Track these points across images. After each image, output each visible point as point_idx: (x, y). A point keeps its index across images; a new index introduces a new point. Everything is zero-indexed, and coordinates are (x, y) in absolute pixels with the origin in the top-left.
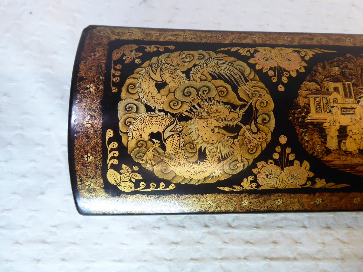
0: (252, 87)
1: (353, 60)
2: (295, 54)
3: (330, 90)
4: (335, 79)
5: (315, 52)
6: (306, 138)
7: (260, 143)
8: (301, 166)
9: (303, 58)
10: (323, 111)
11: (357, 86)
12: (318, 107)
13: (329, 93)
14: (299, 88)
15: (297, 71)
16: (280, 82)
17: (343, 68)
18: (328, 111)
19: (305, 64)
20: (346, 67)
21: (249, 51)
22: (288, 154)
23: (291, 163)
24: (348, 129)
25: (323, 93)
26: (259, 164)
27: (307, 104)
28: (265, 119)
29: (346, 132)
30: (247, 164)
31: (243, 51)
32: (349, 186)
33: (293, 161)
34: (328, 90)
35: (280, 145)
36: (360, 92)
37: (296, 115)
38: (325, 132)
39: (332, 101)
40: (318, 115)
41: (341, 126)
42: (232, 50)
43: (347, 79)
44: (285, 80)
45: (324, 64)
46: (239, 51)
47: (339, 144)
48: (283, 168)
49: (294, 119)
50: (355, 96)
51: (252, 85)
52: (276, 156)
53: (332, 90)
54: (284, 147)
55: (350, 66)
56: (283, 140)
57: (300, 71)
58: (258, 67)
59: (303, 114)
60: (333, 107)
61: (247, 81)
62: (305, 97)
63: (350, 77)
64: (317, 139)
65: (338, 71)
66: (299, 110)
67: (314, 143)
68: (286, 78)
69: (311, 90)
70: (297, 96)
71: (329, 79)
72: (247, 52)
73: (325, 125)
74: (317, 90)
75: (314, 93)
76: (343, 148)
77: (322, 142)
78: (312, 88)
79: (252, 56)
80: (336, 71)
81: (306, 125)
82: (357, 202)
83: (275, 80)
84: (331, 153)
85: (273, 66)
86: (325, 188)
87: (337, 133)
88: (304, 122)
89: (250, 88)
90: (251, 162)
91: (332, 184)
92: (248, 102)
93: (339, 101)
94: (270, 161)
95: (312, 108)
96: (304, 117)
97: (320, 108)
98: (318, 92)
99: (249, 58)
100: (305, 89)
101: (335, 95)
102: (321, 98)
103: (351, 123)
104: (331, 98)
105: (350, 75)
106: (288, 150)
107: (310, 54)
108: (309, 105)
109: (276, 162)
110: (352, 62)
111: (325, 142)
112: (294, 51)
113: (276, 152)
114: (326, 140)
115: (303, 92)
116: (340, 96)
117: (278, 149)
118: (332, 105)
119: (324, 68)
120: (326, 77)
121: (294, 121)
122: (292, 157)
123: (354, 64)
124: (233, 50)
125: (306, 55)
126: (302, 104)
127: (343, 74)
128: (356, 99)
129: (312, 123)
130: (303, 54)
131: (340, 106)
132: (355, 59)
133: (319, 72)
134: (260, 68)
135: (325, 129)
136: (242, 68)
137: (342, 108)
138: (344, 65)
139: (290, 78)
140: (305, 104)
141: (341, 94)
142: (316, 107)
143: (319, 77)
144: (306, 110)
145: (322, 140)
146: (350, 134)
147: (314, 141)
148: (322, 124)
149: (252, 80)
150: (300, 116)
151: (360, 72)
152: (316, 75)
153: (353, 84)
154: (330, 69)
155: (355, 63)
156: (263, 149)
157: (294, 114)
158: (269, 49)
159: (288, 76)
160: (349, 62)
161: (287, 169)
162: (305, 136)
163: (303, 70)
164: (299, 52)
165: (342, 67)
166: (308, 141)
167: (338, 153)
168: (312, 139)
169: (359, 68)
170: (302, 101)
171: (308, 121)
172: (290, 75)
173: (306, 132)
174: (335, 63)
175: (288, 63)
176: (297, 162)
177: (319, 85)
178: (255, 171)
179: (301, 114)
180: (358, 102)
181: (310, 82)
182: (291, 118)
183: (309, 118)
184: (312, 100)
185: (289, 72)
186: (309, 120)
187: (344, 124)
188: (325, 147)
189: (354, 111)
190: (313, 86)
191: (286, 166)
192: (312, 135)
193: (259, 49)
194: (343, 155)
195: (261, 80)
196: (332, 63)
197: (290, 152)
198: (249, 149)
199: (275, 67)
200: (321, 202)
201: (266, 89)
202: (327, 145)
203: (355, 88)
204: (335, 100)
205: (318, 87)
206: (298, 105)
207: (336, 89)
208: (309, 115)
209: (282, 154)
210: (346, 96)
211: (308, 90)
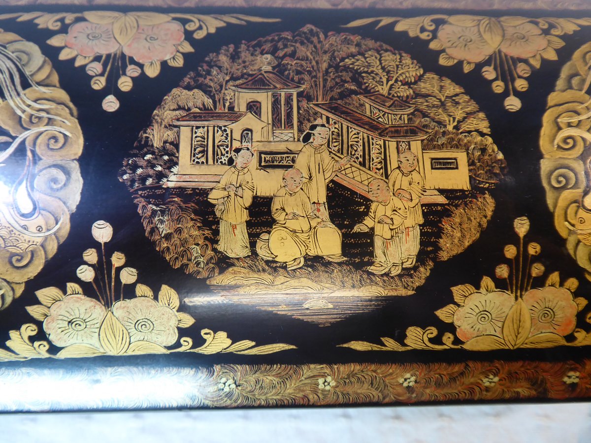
0: (35, 101)
1: (315, 40)
2: (176, 27)
3: (236, 109)
4: (258, 82)
5: (225, 22)
6: (164, 228)
7: (39, 240)
8: (156, 298)
9: (189, 36)
10: (210, 161)
11: (309, 99)
12: (200, 152)
13: (233, 115)
14: (157, 102)
15: (164, 64)
16: (112, 88)
17: (285, 56)
18: (224, 159)
19: (188, 48)
20: (293, 55)
21: (62, 20)
22: (119, 269)
23: (129, 292)
24: (276, 205)
25: (220, 116)
26: (43, 294)
27: (172, 143)
28: (55, 180)
29: (269, 212)
30: (11, 293)
31: (46, 21)
32: (293, 349)
33: (133, 286)
34: (231, 108)
35: (96, 245)
36: (316, 113)
37: (139, 171)
38: (213, 213)
39: (237, 135)
40: (197, 170)
41: (255, 198)
42: (20, 20)
43: (287, 81)
44: (125, 84)
45: (237, 47)
46: (36, 21)
47: (253, 245)
48: (108, 305)
49: (133, 181)
50: (300, 123)
51: (38, 95)
52: (86, 274)
53: (243, 108)
54: (106, 250)
55: (303, 51)
56: (102, 232)
57: (172, 63)
58: (64, 56)
59: (159, 168)
60: (238, 151)
61: (26, 85)
62: (170, 126)
63: (296, 78)
64: (192, 230)
65: (269, 64)
66: (148, 157)
67: (184, 243)
68: (129, 80)
69: (189, 109)
70: (147, 122)
71: (238, 82)
72: (57, 21)
73: (213, 197)
74: (204, 108)
75: (196, 117)
76: (261, 251)
77: (206, 238)
78: (190, 104)
79: (64, 29)
80: (264, 63)
81: (160, 196)
82: (328, 388)
83: (99, 84)
84: (233, 265)
85: (104, 52)
86: (231, 353)
87: (245, 216)
88: (160, 187)
89: (29, 102)
90: (19, 291)
91: (249, 343)
92: (14, 138)
93: (257, 136)
94: (71, 286)
95: (184, 153)
96: (160, 176)
97: (204, 152)
98: (206, 113)
99: (51, 33)
100: (175, 107)
101: (249, 120)
102: (211, 129)
103: (282, 192)
104: (237, 128)
105: (298, 73)
106: (118, 259)
107: (212, 24)
108: (177, 146)
109: (88, 290)
110: (312, 42)
111: (213, 240)
112: (174, 19)
113: (86, 263)
114: (216, 232)
115: (166, 113)
116: (259, 126)
117: (91, 256)
118: (236, 144)
119: (234, 57)
120: (233, 79)
121: (132, 186)
122: (128, 276)
123: (315, 47)
124: (25, 17)
125: (200, 28)
126: (157, 143)
127: (280, 70)
128: (300, 131)
129: (180, 191)
130: (191, 27)
131: (257, 147)
132: (322, 36)
133: (220, 68)
134: (70, 57)
135: (214, 206)
136: (25, 58)
137: (261, 153)
138: (289, 50)
139: (141, 81)
140: (165, 142)
141: (264, 117)
142: (193, 149)
143: (217, 77)
144: (166, 158)
145: (207, 232)
146: (280, 217)
147: (185, 235)
148: (205, 193)
149: (39, 84)
150: (151, 172)
151: (324, 66)
152: (209, 73)
153: (300, 95)
154: (250, 58)
155: (319, 46)
156: (50, 256)
157: (135, 167)
158: (116, 14)
159: (136, 74)
160: (302, 43)
161: (120, 307)
162: (162, 222)
163: (179, 63)
164: (184, 22)
165: (281, 53)
166: (168, 237)
167: (250, 267)
168: (179, 231)
169: (326, 57)
170: (157, 136)
171: (171, 185)
172: (143, 74)
173: (163, 212)
174: (267, 46)
175: (147, 45)
176: (142, 289)
177: (213, 97)
178: (34, 311)
179: (153, 166)
180: (307, 139)
181: (189, 88)
182: (125, 177)
183: (172, 178)
184: (185, 133)
185: (141, 66)
186: (172, 181)
187: (264, 191)
188: (215, 250)
189: (293, 161)
190: (197, 99)
191: (117, 299)
192: (179, 220)
193: (88, 15)
194: (264, 270)
195: (64, 85)
196: (259, 45)
197: (122, 262)
198: (13, 255)
199: (108, 56)
200: (233, 386)
201: (71, 105)
202: (221, 247)
203: (304, 104)
204: (247, 133)
205: (209, 102)
206: (146, 146)
207: (254, 108)
208: (175, 170)
209: (102, 267)
210: (276, 122)
211: (180, 108)
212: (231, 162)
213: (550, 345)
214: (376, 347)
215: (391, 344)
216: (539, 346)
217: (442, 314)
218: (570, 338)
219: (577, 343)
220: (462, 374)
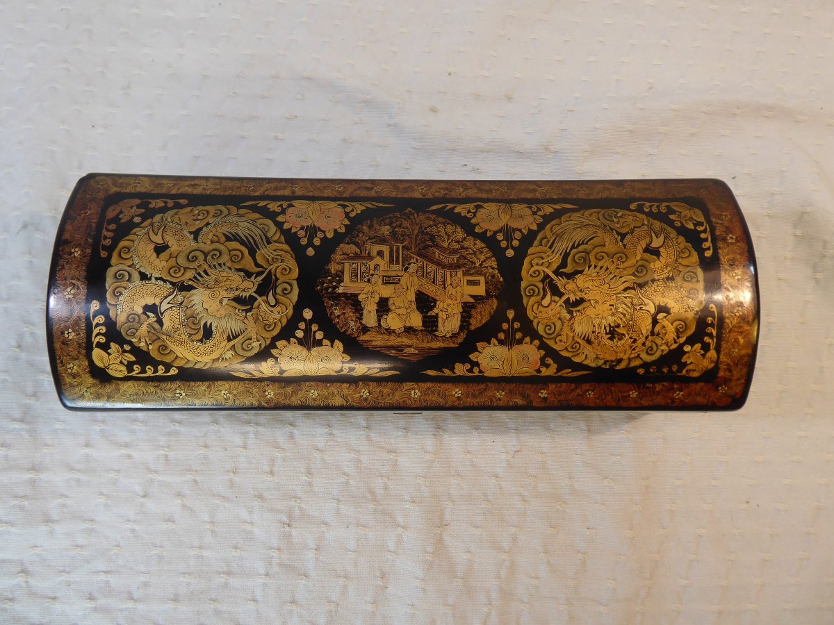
0: (274, 251)
1: (412, 217)
2: (340, 210)
3: (371, 255)
4: (382, 241)
5: (365, 207)
6: (337, 312)
7: (279, 318)
8: (332, 346)
9: (347, 214)
10: (359, 281)
11: (408, 250)
12: (354, 275)
13: (370, 258)
14: (333, 251)
15: (335, 231)
16: (310, 244)
17: (396, 226)
18: (366, 280)
19: (347, 222)
20: (400, 226)
21: (281, 206)
22: (315, 332)
23: (319, 343)
24: (390, 302)
25: (364, 258)
26: (279, 344)
27: (340, 271)
28: (286, 289)
29: (387, 305)
30: (264, 343)
31: (274, 206)
32: (398, 374)
33: (322, 340)
34: (369, 254)
35: (305, 320)
36: (411, 257)
37: (325, 285)
38: (360, 305)
39: (372, 268)
40: (352, 285)
41: (380, 298)
42: (259, 205)
43: (397, 240)
44: (317, 242)
45: (372, 221)
46: (268, 206)
47: (379, 321)
48: (309, 349)
49: (322, 290)
50: (403, 262)
51: (274, 248)
52: (300, 334)
53: (375, 254)
54: (309, 323)
55: (406, 224)
56: (308, 314)
57: (339, 231)
58: (286, 226)
59: (335, 284)
60: (372, 275)
61: (269, 242)
62: (339, 263)
63: (401, 239)
64: (350, 313)
65: (388, 231)
66: (329, 278)
67: (346, 319)
68: (319, 239)
69: (348, 254)
70: (329, 261)
71: (373, 240)
72: (278, 206)
73: (360, 298)
74: (356, 254)
75: (352, 258)
76: (383, 324)
77: (357, 317)
78: (349, 252)
79: (283, 212)
80: (386, 230)
81: (336, 297)
82: (416, 396)
83: (304, 242)
84: (369, 330)
85: (305, 225)
86: (367, 376)
87: (376, 307)
88: (335, 293)
89: (271, 251)
90: (268, 342)
91: (376, 370)
92: (266, 269)
93: (382, 268)
94: (292, 340)
95: (346, 277)
96: (335, 287)
97: (356, 276)
98: (357, 257)
99: (278, 214)
100: (341, 253)
101: (378, 260)
102: (359, 264)
103: (394, 295)
104: (372, 264)
105: (403, 235)
106: (314, 327)
107: (359, 208)
108: (343, 273)
109: (301, 342)
110: (410, 219)
111: (360, 318)
112: (339, 205)
113: (299, 329)
114: (362, 315)
115: (338, 256)
116: (383, 263)
117: (302, 325)
118: (371, 272)
119: (370, 227)
120: (370, 239)
121: (322, 292)
122: (319, 335)
123: (412, 221)
124: (262, 204)
125: (353, 210)
126: (333, 271)
127: (393, 234)
128: (403, 265)
129: (345, 295)
130: (348, 210)
131: (382, 273)
132: (416, 215)
133: (363, 233)
134: (288, 227)
135: (361, 302)
136: (267, 228)
137: (384, 276)
138: (398, 223)
139: (324, 240)
140: (338, 271)
141: (385, 259)
142: (351, 274)
143: (362, 238)
144: (338, 278)
145: (357, 315)
146: (393, 308)
147: (346, 315)
148: (357, 295)
149: (275, 242)
150: (331, 285)
151: (416, 231)
152: (358, 236)
153: (403, 247)
154: (378, 227)
155: (414, 221)
156: (283, 325)
157: (323, 283)
158: (308, 202)
159: (322, 237)
160: (405, 219)
161: (315, 350)
162: (336, 309)
163: (343, 230)
164: (344, 207)
165: (394, 225)
166: (338, 316)
167: (378, 332)
168: (344, 314)
169: (417, 227)
170: (334, 268)
171: (340, 292)
172: (325, 236)
173: (336, 305)
174: (387, 221)
175: (327, 221)
176: (326, 342)
177: (360, 249)
178: (274, 352)
179: (332, 283)
180: (406, 270)
181: (348, 244)
182: (319, 288)
183: (341, 288)
184: (347, 266)
185: (324, 232)
186: (340, 290)
187: (385, 295)
188: (361, 323)
189: (399, 280)
190: (352, 249)
191: (314, 346)
192: (343, 309)
193: (294, 202)
194: (384, 333)
195: (287, 242)
196: (383, 220)
197: (317, 328)
198: (266, 325)
199: (308, 226)
200: (368, 394)
201: (292, 253)
202: (364, 322)
203: (405, 252)
204: (377, 267)
205: (358, 251)
206: (328, 273)
207: (380, 254)
208: (342, 284)
209: (307, 331)
210: (391, 261)
211: (344, 254)
212: (369, 281)
213: (528, 375)
214: (440, 374)
215: (447, 372)
216: (523, 375)
217: (472, 357)
218: (538, 371)
219: (542, 374)
220: (485, 389)
